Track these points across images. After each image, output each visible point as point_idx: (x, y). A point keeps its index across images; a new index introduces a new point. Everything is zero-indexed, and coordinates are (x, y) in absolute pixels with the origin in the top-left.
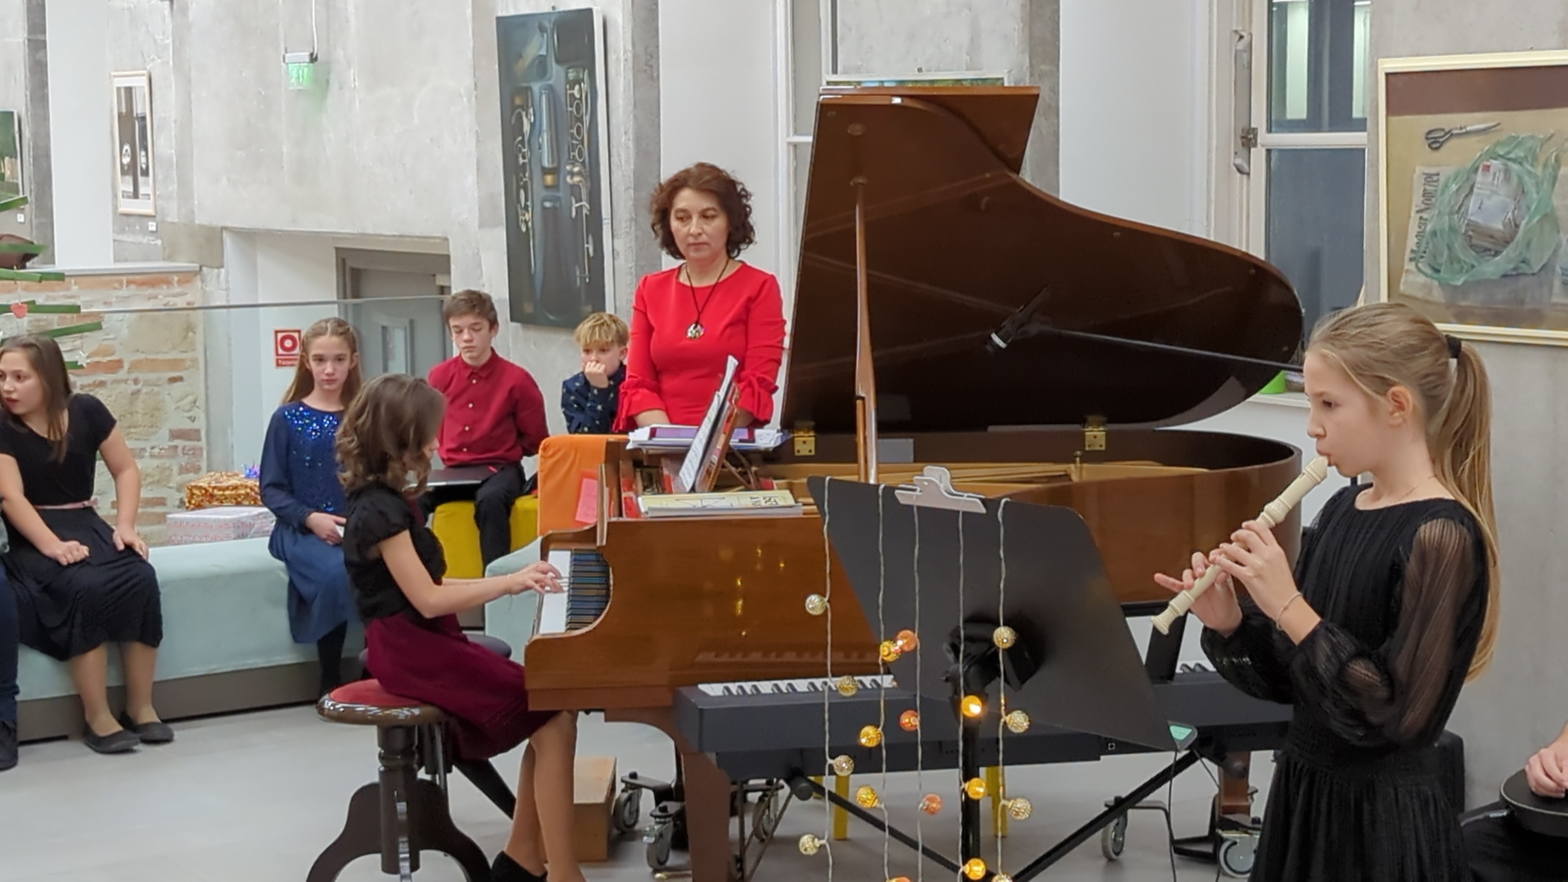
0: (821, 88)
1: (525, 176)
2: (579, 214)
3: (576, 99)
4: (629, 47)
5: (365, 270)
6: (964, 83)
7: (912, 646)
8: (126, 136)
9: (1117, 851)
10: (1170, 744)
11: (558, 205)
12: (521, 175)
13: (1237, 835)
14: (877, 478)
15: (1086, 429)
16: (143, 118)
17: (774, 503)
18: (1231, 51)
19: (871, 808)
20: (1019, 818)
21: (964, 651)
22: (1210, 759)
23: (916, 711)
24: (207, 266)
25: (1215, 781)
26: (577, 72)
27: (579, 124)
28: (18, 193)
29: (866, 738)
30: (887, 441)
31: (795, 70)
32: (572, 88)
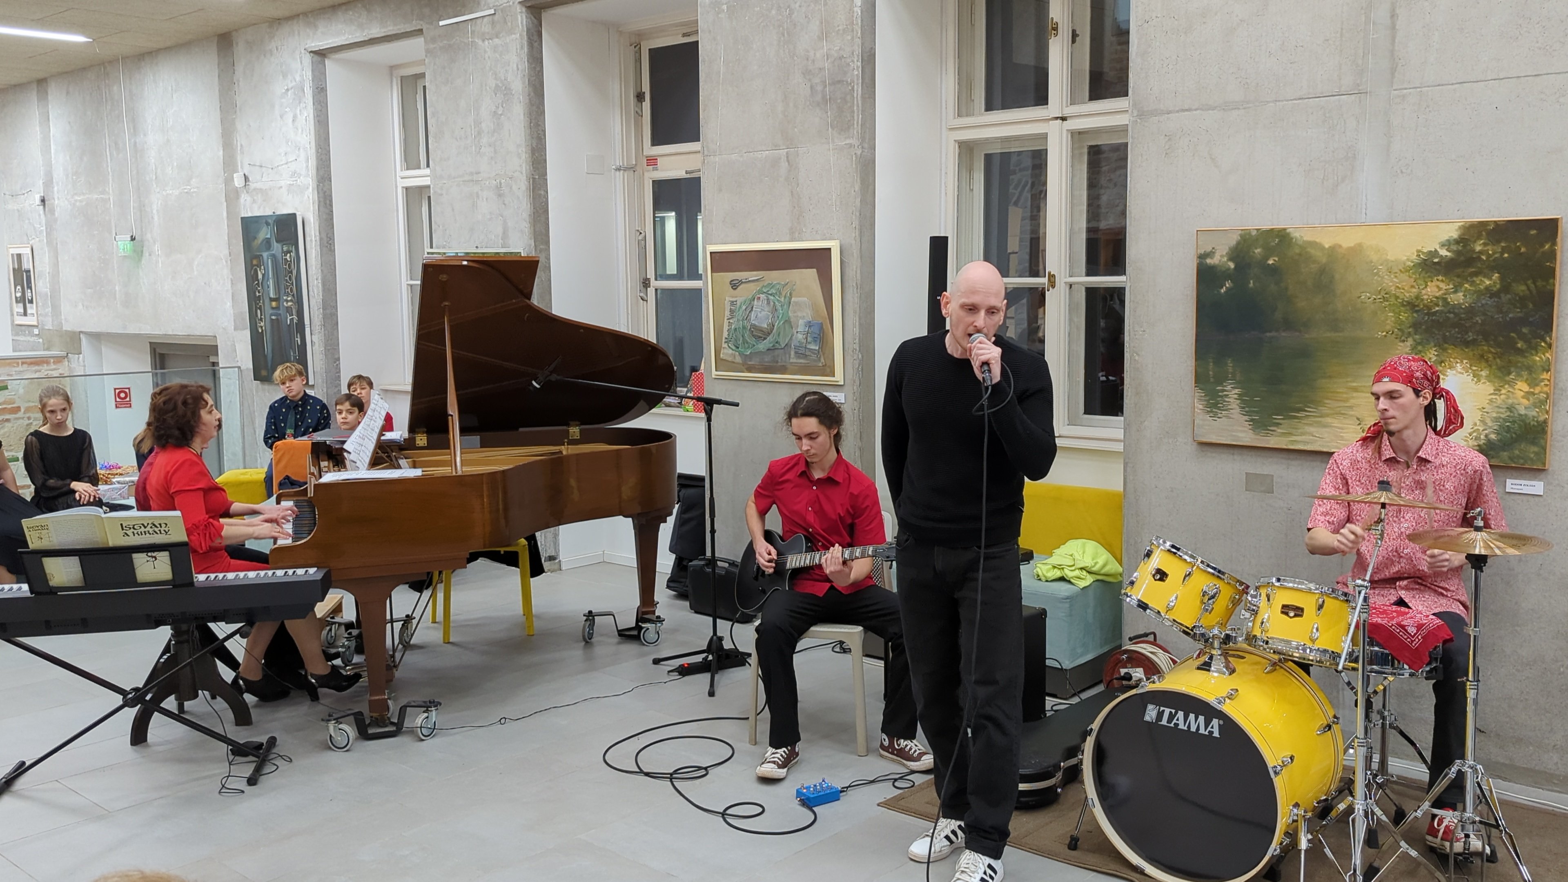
0: (424, 255)
1: (260, 303)
2: (292, 322)
3: (288, 261)
4: (318, 234)
5: (168, 354)
6: (501, 254)
8: (18, 281)
13: (649, 625)
15: (570, 428)
16: (29, 271)
18: (635, 241)
24: (71, 353)
26: (289, 247)
27: (290, 275)
30: (466, 437)
31: (409, 247)
32: (286, 255)
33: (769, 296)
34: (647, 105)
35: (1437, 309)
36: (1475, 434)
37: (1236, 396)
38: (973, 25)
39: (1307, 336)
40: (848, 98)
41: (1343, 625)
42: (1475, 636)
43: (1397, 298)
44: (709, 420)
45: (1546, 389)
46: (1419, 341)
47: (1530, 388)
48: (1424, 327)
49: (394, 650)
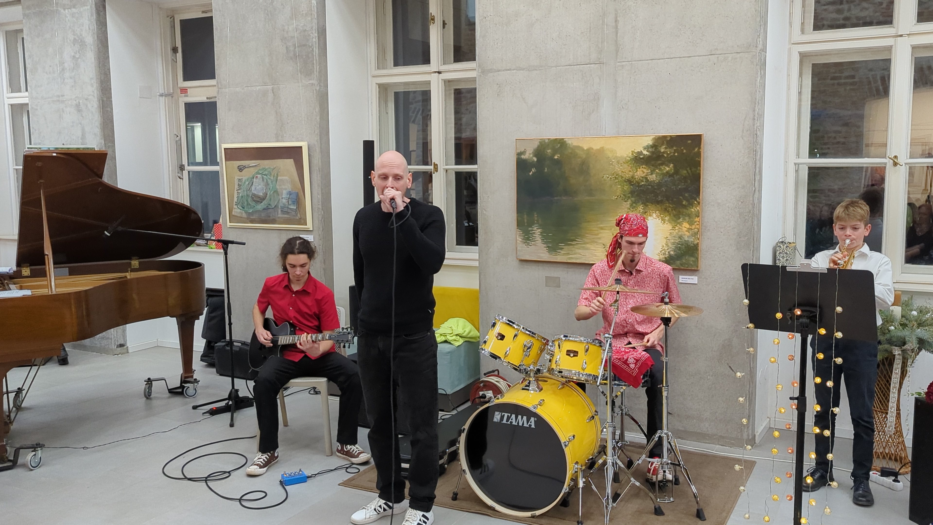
0: (25, 149)
6: (80, 149)
9: (149, 395)
13: (190, 385)
14: (55, 282)
15: (132, 261)
18: (174, 141)
30: (57, 269)
31: (15, 144)
33: (263, 176)
34: (179, 55)
35: (643, 183)
36: (663, 252)
37: (539, 233)
38: (385, 15)
39: (576, 199)
40: (310, 55)
41: (599, 360)
42: (666, 362)
43: (622, 177)
44: (226, 254)
45: (697, 226)
46: (634, 201)
47: (690, 226)
48: (636, 193)
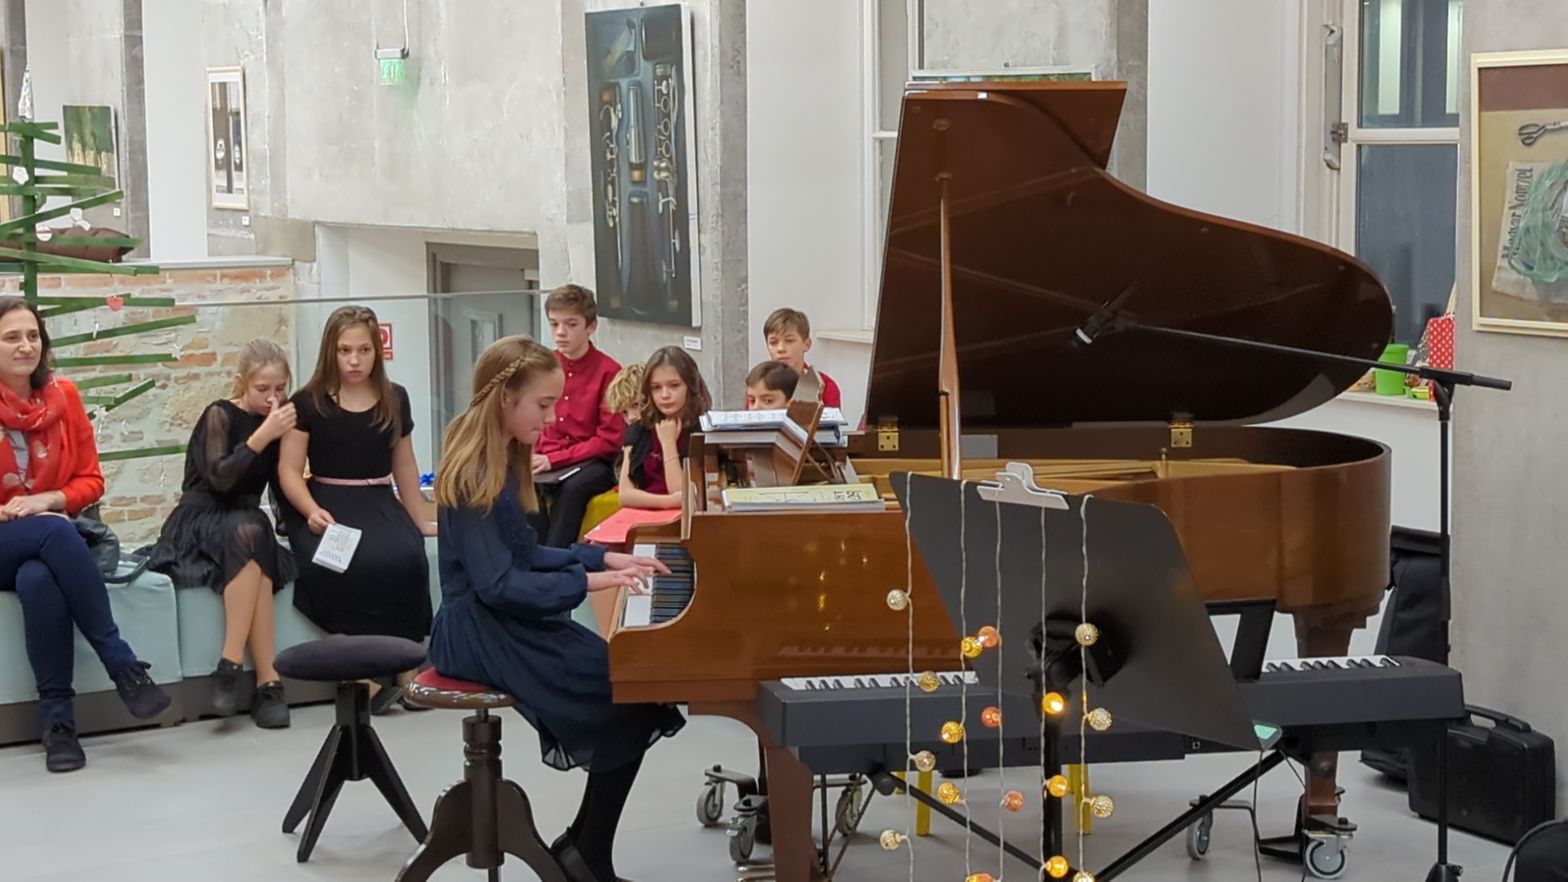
0: (907, 83)
1: (613, 172)
2: (666, 210)
3: (663, 95)
4: (716, 42)
5: (456, 265)
6: (1051, 78)
7: (994, 643)
8: (220, 131)
9: (1202, 850)
10: (1255, 744)
11: (645, 200)
12: (609, 170)
13: (1324, 836)
14: (961, 474)
15: (1172, 426)
16: (238, 114)
17: (857, 498)
18: (1321, 48)
19: (953, 803)
20: (1101, 815)
21: (1046, 648)
22: (1296, 759)
23: (997, 707)
24: (299, 260)
25: (1302, 782)
26: (665, 68)
27: (666, 120)
28: (114, 187)
29: (947, 734)
30: (970, 436)
31: (881, 66)
32: (660, 84)
44: (1444, 416)
49: (826, 841)
